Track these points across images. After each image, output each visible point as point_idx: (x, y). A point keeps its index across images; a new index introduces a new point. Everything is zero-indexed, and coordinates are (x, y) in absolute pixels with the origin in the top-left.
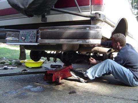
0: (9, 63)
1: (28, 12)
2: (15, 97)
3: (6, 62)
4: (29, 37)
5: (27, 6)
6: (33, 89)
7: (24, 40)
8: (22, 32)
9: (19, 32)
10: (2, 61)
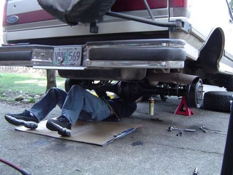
0: (29, 100)
1: (70, 19)
3: (24, 98)
4: (70, 58)
5: (70, 9)
7: (62, 62)
8: (57, 49)
10: (19, 96)
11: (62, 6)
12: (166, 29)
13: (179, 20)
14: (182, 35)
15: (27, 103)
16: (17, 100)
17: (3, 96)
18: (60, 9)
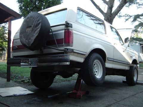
0: (27, 82)
1: (31, 48)
2: (26, 103)
3: (25, 80)
5: (30, 45)
6: (37, 100)
8: (30, 59)
9: (29, 59)
10: (23, 80)
11: (28, 44)
12: (63, 51)
13: (66, 48)
14: (69, 53)
15: (26, 83)
16: (22, 81)
17: (17, 79)
18: (27, 45)
